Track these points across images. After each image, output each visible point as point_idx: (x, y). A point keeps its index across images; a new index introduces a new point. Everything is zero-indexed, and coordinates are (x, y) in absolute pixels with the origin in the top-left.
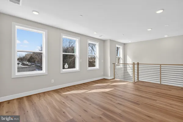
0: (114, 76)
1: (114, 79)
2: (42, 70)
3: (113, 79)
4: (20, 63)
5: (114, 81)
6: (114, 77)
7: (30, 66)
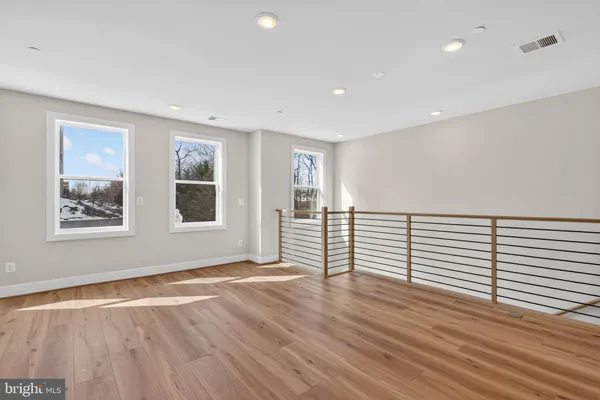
0: (281, 252)
1: (280, 261)
2: (121, 224)
3: (275, 263)
4: (81, 208)
5: (280, 269)
6: (281, 257)
7: (109, 216)
